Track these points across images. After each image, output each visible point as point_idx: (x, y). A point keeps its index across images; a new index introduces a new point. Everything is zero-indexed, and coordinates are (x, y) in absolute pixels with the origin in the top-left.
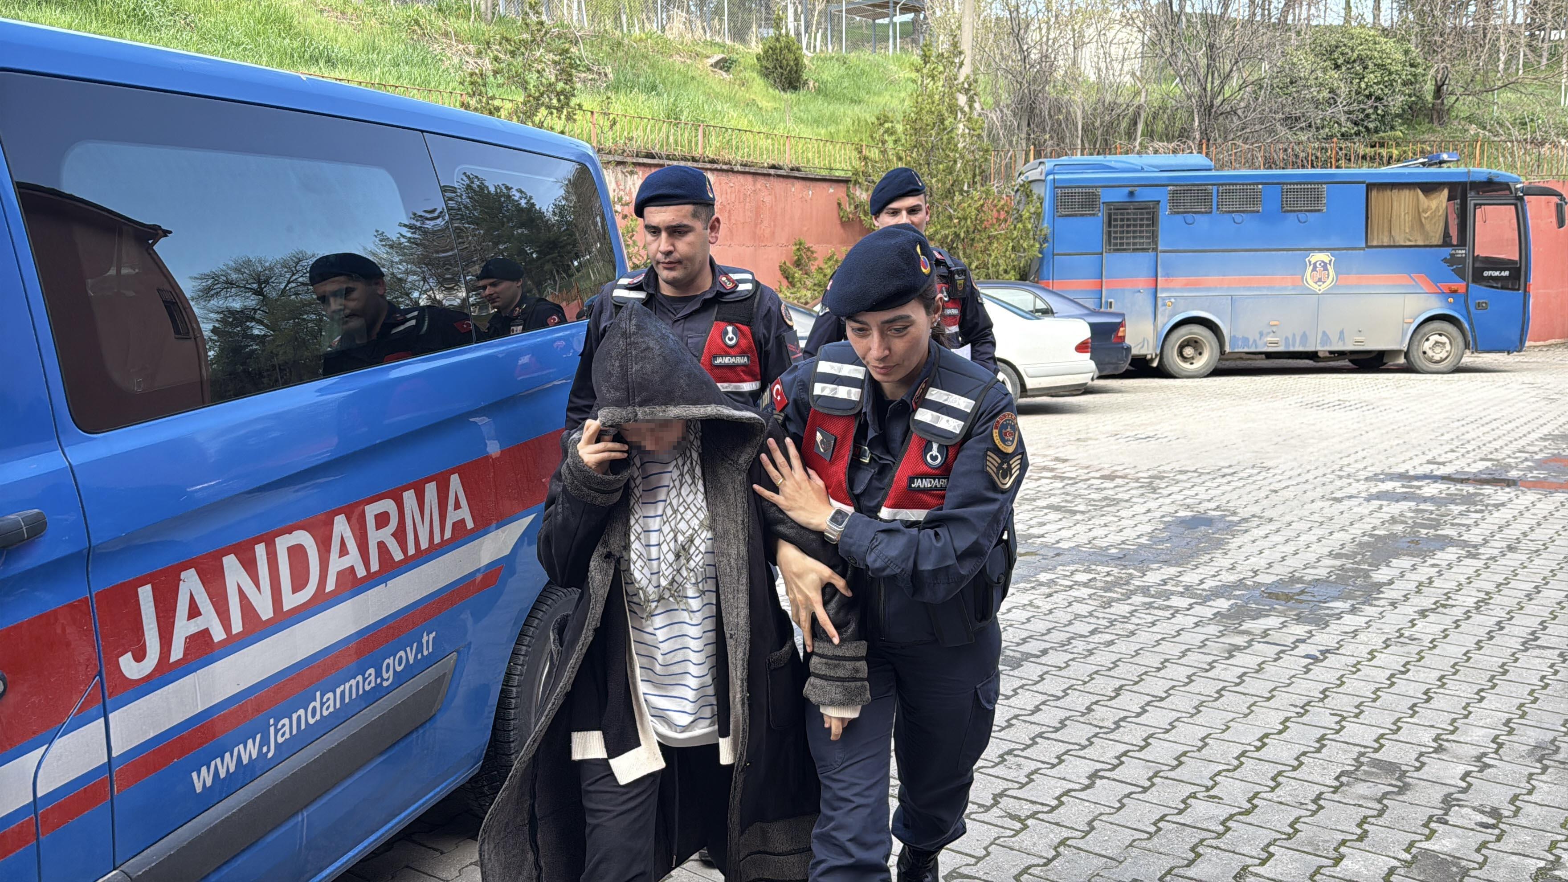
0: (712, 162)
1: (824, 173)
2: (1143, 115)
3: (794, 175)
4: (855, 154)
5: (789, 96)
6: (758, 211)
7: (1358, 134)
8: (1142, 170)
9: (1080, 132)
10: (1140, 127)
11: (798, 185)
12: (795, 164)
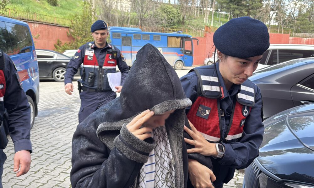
0: (38, 21)
1: (63, 26)
2: (130, 19)
3: (56, 25)
4: (70, 22)
5: (54, 7)
6: (49, 33)
7: (169, 26)
8: (128, 30)
9: (117, 21)
10: (129, 21)
11: (58, 28)
12: (57, 23)
